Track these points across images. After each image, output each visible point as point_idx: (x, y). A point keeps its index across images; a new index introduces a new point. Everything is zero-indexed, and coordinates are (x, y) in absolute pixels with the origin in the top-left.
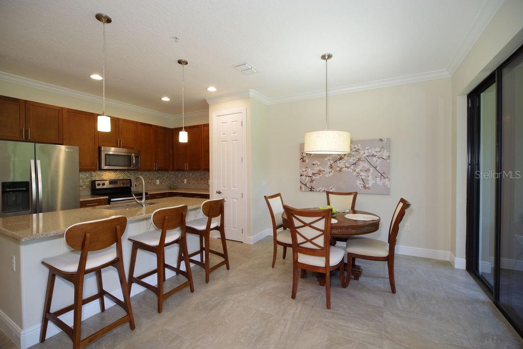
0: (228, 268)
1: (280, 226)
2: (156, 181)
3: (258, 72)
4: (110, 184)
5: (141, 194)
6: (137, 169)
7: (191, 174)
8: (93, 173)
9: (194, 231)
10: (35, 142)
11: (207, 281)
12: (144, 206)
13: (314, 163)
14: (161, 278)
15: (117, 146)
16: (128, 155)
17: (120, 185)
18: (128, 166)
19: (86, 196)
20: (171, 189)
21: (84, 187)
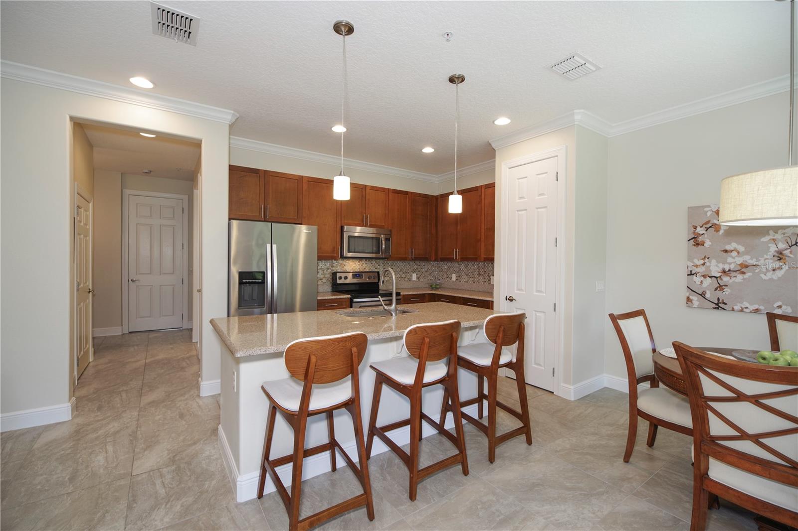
0: (529, 442)
1: (644, 379)
2: (412, 276)
3: (598, 68)
4: (354, 278)
5: (391, 294)
6: (388, 258)
7: (462, 267)
8: (334, 262)
9: (470, 366)
10: (272, 222)
11: (492, 459)
12: (394, 315)
13: (728, 248)
14: (416, 436)
15: (362, 224)
16: (376, 238)
17: (365, 279)
18: (376, 253)
19: (325, 292)
20: (432, 289)
21: (324, 280)
